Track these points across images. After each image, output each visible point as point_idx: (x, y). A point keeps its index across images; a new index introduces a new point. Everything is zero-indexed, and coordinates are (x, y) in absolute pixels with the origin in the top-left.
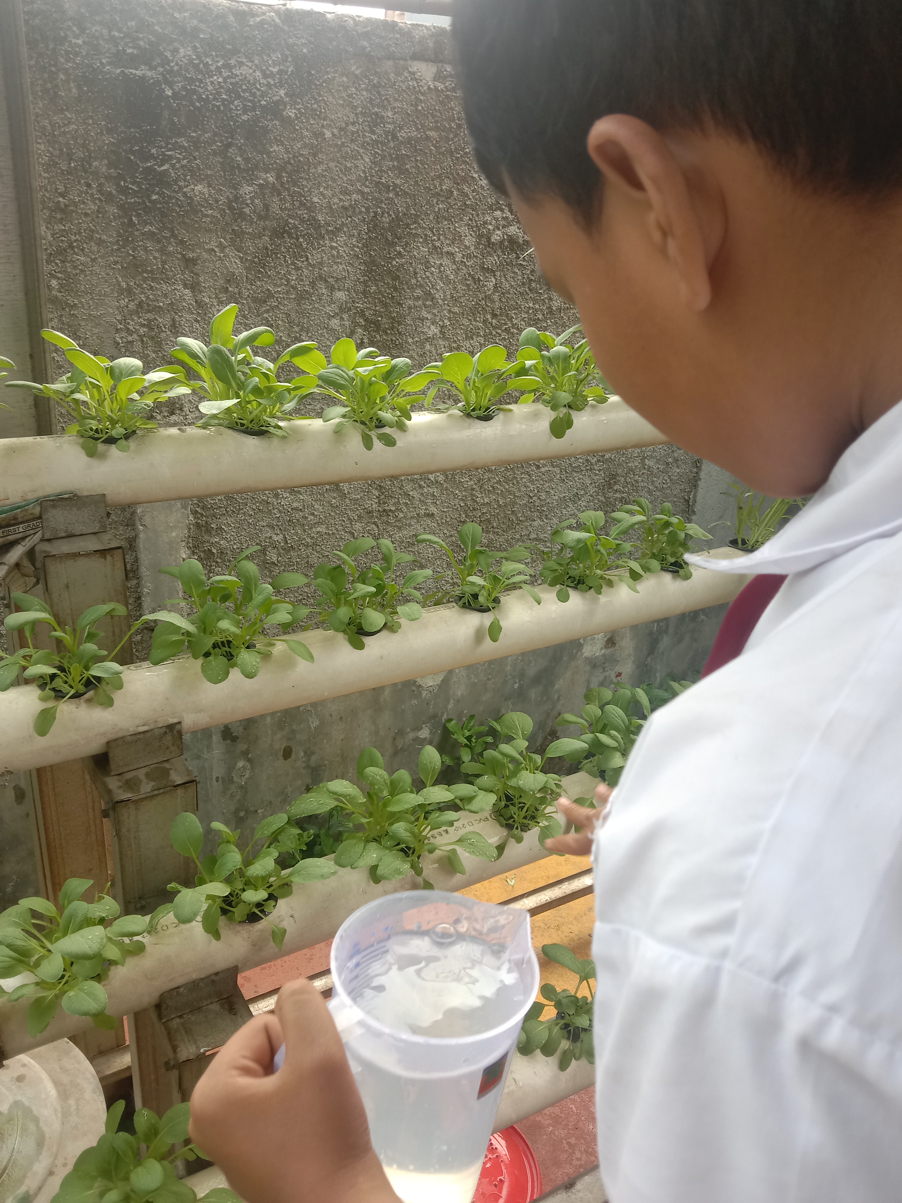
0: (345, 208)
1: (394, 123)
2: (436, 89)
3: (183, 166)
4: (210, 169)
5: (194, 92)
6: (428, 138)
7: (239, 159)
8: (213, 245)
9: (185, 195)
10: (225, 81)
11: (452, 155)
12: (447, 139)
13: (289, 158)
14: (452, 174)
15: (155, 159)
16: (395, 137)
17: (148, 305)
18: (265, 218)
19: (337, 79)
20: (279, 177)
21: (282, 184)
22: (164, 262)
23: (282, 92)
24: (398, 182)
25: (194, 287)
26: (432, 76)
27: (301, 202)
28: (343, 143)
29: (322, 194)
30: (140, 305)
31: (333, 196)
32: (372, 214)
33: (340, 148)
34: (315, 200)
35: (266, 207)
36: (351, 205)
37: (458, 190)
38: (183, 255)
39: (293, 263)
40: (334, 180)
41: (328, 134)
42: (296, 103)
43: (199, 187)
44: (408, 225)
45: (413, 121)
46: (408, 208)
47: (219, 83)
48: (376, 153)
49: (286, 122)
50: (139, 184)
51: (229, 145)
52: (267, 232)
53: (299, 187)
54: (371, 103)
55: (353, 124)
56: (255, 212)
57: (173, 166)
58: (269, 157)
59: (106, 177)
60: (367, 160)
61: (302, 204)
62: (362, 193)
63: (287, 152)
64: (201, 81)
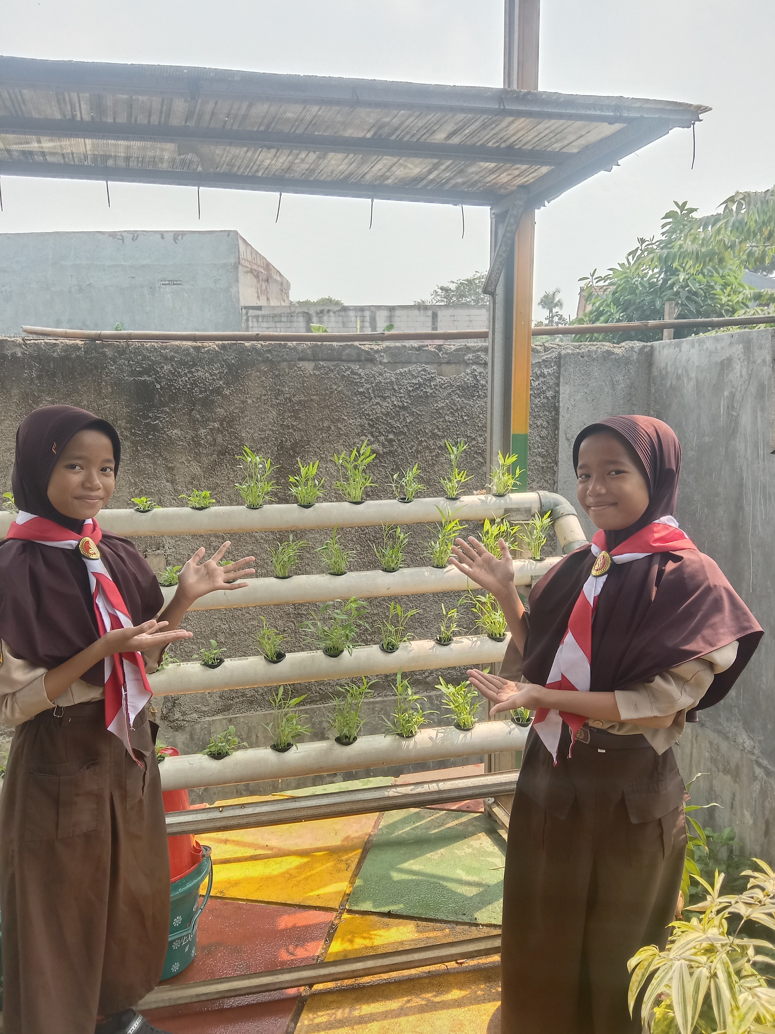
0: (263, 439)
1: (289, 393)
2: (315, 374)
3: (166, 421)
4: (182, 422)
5: (173, 385)
6: (312, 400)
7: (198, 416)
8: (183, 459)
9: (167, 435)
10: (189, 379)
11: (329, 408)
12: (325, 400)
13: (227, 415)
14: (330, 418)
15: (151, 418)
16: (290, 401)
17: (146, 491)
18: (215, 445)
19: (254, 374)
20: (221, 424)
21: (224, 428)
22: (155, 469)
23: (221, 383)
24: (295, 423)
25: (173, 482)
26: (312, 368)
27: (235, 436)
28: (259, 406)
29: (247, 431)
30: (141, 491)
31: (254, 432)
32: (279, 441)
33: (258, 408)
34: (243, 435)
35: (215, 440)
36: (265, 437)
37: (335, 426)
38: (167, 466)
39: (231, 468)
40: (255, 425)
41: (250, 401)
42: (230, 387)
43: (176, 431)
44: (303, 446)
45: (302, 392)
46: (302, 437)
47: (186, 380)
48: (280, 409)
49: (224, 397)
50: (142, 431)
51: (193, 410)
52: (215, 453)
53: (234, 429)
54: (275, 385)
55: (265, 395)
56: (207, 442)
57: (161, 421)
58: (215, 414)
59: (125, 428)
60: (274, 413)
61: (236, 438)
62: (273, 430)
63: (226, 411)
64: (176, 380)
